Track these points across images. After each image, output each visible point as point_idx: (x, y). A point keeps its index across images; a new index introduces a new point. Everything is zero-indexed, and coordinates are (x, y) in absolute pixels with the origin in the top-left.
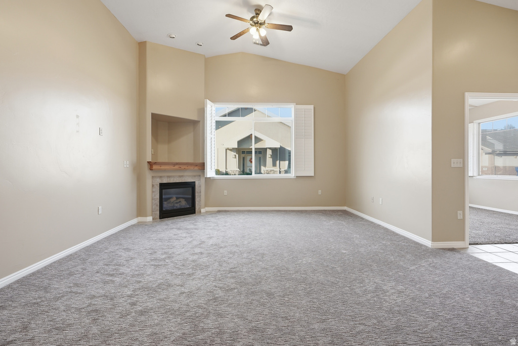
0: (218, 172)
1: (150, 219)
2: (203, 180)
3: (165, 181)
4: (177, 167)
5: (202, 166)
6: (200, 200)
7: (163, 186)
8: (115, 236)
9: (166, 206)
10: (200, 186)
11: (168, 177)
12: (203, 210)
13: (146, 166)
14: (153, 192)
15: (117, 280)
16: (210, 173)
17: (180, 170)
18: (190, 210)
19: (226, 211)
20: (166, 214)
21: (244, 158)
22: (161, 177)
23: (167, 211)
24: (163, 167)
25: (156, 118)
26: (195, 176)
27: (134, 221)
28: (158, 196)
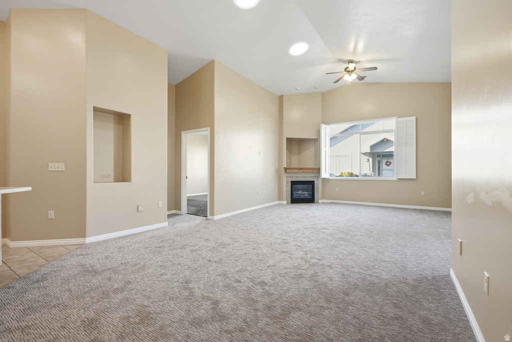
0: (331, 175)
1: (285, 202)
2: (320, 181)
3: (294, 180)
4: (301, 171)
5: (318, 170)
6: (318, 194)
7: (293, 183)
8: (266, 208)
9: (295, 196)
10: (318, 184)
11: (296, 177)
12: (320, 201)
13: (283, 170)
14: (287, 186)
15: (264, 220)
16: (324, 174)
17: (303, 172)
18: (311, 200)
19: (337, 203)
20: (295, 200)
21: (379, 162)
22: (292, 177)
23: (295, 198)
24: (293, 171)
25: (289, 140)
26: (314, 177)
27: (277, 203)
28: (290, 189)
